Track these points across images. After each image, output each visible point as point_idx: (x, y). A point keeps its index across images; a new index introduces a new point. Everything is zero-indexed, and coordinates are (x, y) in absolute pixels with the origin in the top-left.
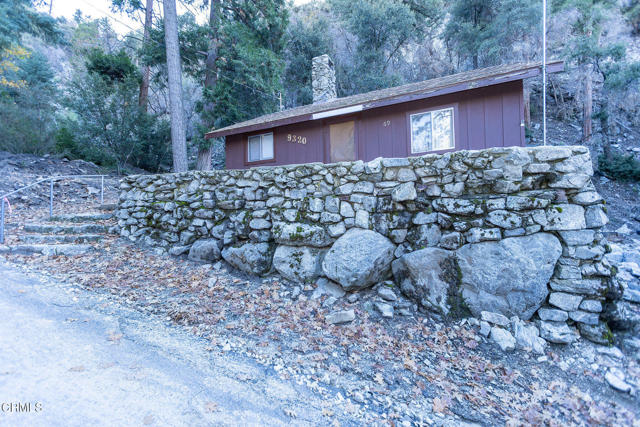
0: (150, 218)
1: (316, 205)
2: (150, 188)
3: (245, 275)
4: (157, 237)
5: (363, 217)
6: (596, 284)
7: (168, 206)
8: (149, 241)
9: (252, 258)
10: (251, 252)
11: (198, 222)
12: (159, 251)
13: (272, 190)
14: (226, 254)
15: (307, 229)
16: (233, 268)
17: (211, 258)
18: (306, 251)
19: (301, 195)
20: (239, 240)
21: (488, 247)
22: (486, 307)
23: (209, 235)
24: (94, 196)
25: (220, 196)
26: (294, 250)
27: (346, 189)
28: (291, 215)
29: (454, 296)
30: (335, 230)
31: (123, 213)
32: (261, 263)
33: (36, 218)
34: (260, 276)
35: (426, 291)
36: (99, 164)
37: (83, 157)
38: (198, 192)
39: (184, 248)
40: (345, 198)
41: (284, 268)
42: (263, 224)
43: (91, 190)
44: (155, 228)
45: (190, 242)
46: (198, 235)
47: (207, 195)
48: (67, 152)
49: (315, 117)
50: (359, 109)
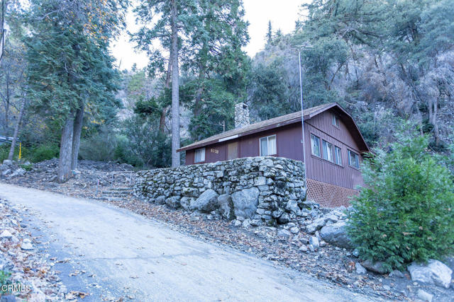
0: (144, 188)
1: (196, 180)
2: (146, 176)
3: (172, 208)
4: (146, 195)
5: (210, 185)
6: (267, 204)
7: (150, 183)
8: (143, 197)
9: (174, 201)
10: (174, 199)
11: (160, 189)
12: (145, 201)
13: (184, 175)
14: (166, 201)
15: (191, 189)
16: (168, 206)
17: (162, 203)
18: (192, 198)
19: (191, 176)
20: (172, 195)
21: (239, 192)
22: (239, 215)
23: (163, 194)
24: (128, 182)
25: (168, 178)
26: (188, 198)
27: (205, 174)
28: (187, 184)
29: (232, 211)
30: (201, 190)
31: (135, 187)
32: (177, 203)
33: (106, 189)
34: (176, 209)
35: (224, 210)
36: (134, 165)
37: (127, 162)
38: (161, 176)
39: (153, 199)
40: (205, 177)
41: (184, 205)
42: (178, 188)
43: (127, 179)
44: (145, 192)
45: (156, 196)
46: (159, 194)
47: (164, 178)
48: (119, 159)
49: (220, 141)
50: (237, 136)
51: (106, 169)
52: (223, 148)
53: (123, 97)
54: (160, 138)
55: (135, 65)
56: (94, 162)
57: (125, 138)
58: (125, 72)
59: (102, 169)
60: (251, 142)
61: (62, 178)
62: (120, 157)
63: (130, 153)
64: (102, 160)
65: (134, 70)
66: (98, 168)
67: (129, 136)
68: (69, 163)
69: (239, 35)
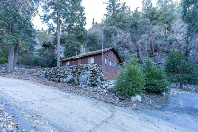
0: (45, 75)
1: (66, 72)
2: (46, 70)
3: (56, 82)
4: (46, 78)
5: (71, 73)
6: (90, 80)
7: (48, 73)
8: (45, 78)
9: (57, 80)
10: (57, 79)
11: (52, 75)
12: (46, 80)
13: (61, 70)
14: (54, 79)
15: (64, 75)
16: (55, 81)
17: (53, 80)
18: (64, 78)
19: (64, 71)
20: (56, 77)
21: (81, 76)
22: (81, 84)
23: (53, 77)
24: (39, 73)
25: (55, 71)
26: (63, 78)
27: (69, 70)
28: (62, 73)
29: (78, 83)
30: (68, 75)
31: (42, 74)
32: (58, 80)
34: (58, 82)
35: (76, 82)
36: (42, 67)
38: (52, 71)
40: (69, 71)
41: (61, 81)
42: (59, 75)
43: (39, 72)
44: (46, 76)
45: (50, 78)
46: (52, 77)
47: (53, 71)
48: (35, 64)
49: (75, 58)
50: (81, 57)
51: (30, 68)
52: (76, 61)
53: (38, 40)
54: (53, 56)
55: (43, 28)
56: (24, 65)
57: (38, 56)
58: (38, 30)
59: (28, 68)
60: (86, 59)
61: (9, 71)
62: (36, 63)
63: (40, 62)
64: (28, 64)
65: (42, 30)
66: (26, 68)
67: (40, 55)
68: (12, 65)
69: (83, 22)
